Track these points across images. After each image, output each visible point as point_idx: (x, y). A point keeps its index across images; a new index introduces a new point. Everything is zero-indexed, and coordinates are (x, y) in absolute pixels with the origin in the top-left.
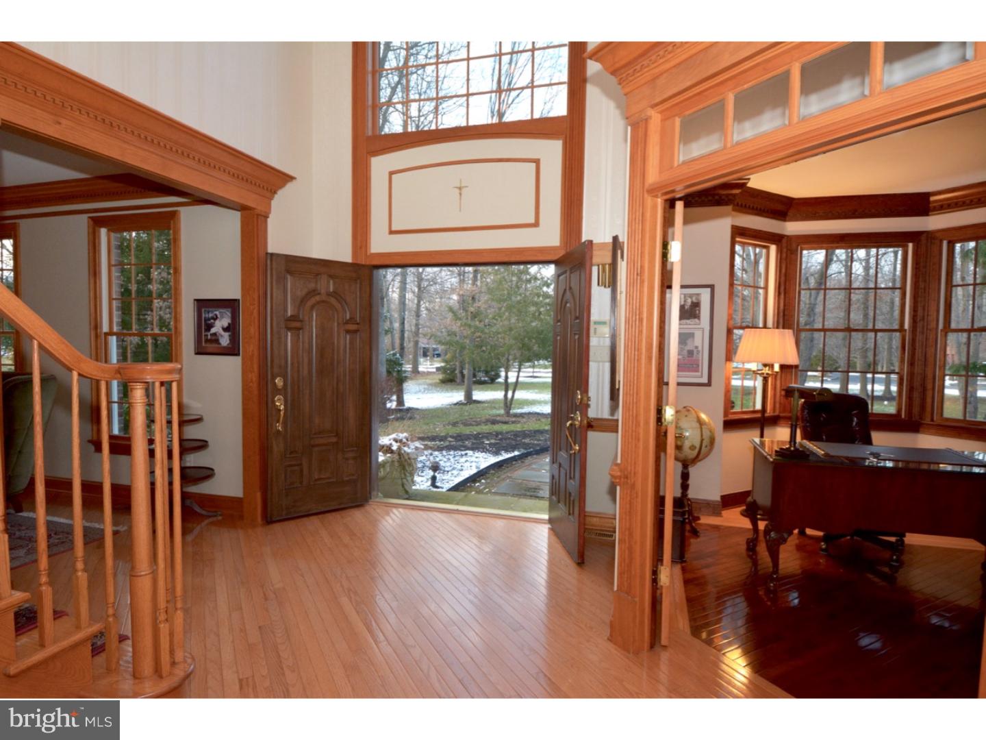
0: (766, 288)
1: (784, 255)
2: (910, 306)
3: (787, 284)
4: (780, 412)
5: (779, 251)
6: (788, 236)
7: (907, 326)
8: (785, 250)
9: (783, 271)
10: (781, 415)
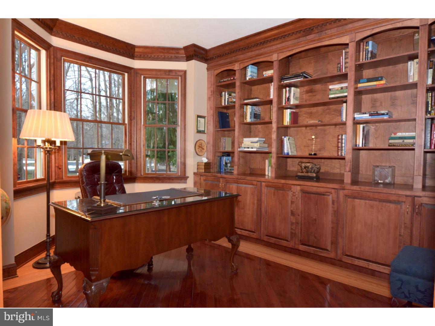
0: (39, 82)
1: (52, 61)
2: (128, 110)
3: (55, 82)
4: (55, 179)
5: (48, 57)
6: (54, 47)
7: (126, 122)
8: (52, 57)
9: (52, 72)
10: (56, 181)
